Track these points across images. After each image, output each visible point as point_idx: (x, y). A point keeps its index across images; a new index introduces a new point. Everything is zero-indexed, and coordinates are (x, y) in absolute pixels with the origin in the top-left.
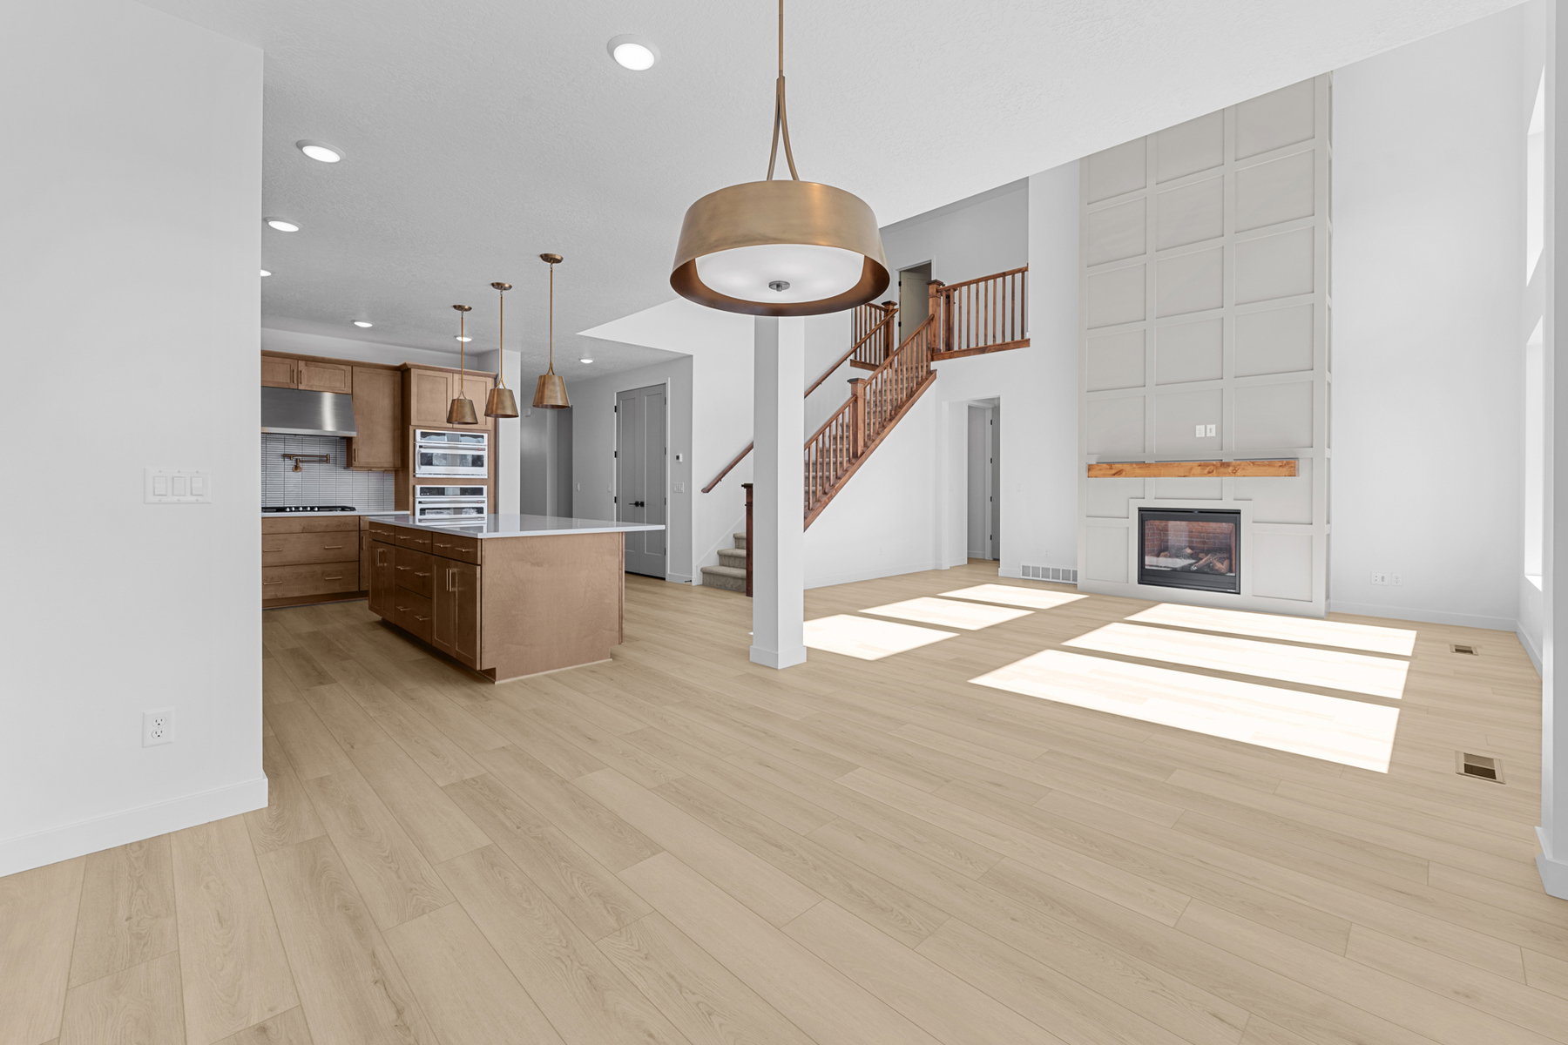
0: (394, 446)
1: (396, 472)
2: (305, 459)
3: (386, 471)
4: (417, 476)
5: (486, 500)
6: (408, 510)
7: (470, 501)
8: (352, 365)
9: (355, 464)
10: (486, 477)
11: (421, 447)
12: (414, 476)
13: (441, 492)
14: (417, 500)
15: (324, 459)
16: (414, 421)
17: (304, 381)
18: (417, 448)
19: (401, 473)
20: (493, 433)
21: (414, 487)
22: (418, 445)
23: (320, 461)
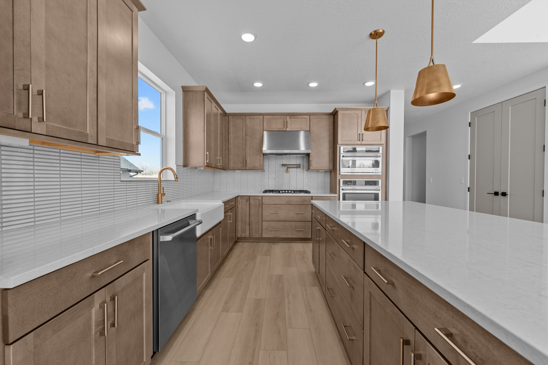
0: (329, 157)
1: (331, 172)
2: (291, 166)
3: (326, 172)
4: (341, 174)
5: (380, 188)
6: (336, 194)
7: (370, 190)
8: (310, 114)
9: (311, 168)
10: (381, 174)
11: (343, 156)
12: (340, 174)
13: (354, 183)
14: (341, 188)
15: (298, 166)
16: (340, 142)
17: (289, 126)
18: (341, 158)
19: (333, 173)
20: (385, 146)
21: (339, 180)
22: (341, 155)
23: (297, 167)
